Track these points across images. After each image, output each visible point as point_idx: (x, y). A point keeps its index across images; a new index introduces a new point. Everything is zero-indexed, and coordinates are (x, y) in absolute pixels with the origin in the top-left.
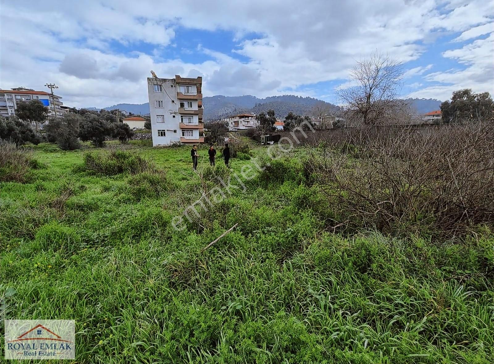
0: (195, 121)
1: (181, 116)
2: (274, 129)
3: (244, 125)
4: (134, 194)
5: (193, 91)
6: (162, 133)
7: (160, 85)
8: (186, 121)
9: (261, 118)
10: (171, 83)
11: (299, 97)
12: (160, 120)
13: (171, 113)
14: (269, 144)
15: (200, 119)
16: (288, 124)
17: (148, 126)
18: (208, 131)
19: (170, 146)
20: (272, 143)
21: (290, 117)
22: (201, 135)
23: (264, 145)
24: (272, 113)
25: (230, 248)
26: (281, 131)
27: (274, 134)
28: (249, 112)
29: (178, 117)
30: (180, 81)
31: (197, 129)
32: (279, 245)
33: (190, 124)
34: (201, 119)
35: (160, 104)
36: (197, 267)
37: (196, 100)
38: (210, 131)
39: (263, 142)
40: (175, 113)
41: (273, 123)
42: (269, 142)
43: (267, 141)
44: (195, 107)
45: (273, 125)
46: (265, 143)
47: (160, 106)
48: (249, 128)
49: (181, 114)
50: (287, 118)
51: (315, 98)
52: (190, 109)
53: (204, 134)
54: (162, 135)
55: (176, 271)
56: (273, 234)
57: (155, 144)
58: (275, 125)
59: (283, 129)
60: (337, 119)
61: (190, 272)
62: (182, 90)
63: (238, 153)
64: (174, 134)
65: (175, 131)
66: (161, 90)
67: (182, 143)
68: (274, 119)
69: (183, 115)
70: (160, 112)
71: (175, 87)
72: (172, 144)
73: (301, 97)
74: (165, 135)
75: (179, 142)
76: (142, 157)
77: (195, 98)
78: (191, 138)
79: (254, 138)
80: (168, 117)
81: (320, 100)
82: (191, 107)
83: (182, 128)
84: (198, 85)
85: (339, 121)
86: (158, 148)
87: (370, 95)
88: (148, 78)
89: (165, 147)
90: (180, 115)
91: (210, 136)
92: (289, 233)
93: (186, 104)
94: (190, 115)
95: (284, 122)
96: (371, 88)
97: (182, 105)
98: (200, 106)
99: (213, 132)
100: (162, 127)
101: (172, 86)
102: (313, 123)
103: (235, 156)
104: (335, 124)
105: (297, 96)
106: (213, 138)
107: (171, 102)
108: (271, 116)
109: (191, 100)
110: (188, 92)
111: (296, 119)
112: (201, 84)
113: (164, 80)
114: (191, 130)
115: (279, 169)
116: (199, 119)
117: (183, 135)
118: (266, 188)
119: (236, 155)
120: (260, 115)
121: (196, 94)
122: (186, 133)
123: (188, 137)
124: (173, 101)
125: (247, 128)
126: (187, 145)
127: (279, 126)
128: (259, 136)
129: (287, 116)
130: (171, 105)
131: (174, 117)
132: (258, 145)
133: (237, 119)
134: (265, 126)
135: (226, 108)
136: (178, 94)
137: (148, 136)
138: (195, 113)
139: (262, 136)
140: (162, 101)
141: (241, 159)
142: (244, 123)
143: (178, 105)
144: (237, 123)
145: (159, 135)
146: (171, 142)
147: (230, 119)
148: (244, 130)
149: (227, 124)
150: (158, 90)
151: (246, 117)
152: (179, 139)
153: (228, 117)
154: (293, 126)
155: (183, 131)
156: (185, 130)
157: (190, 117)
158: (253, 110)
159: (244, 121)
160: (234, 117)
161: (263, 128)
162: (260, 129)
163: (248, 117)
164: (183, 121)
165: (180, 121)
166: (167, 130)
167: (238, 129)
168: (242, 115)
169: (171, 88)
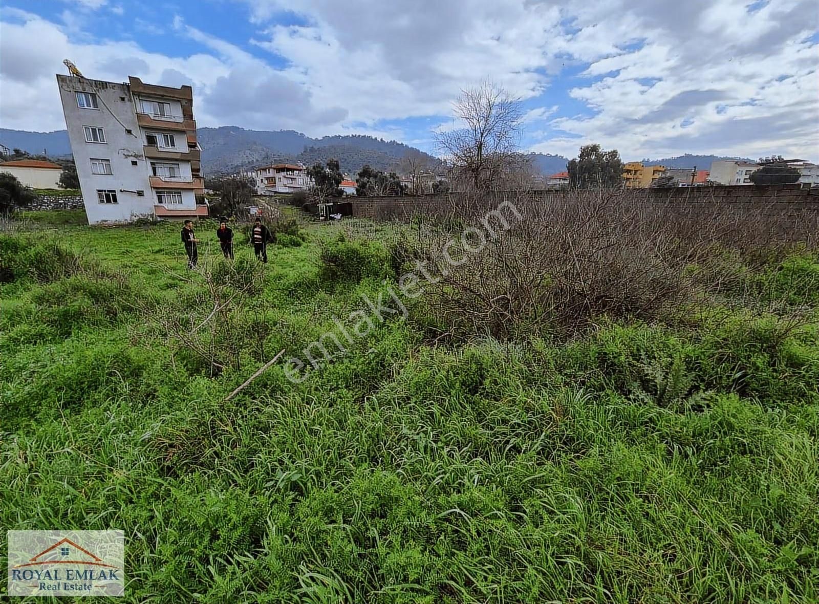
0: (185, 173)
1: (152, 164)
2: (341, 192)
3: (285, 186)
4: (52, 323)
5: (174, 114)
6: (109, 197)
7: (94, 96)
8: (163, 173)
9: (316, 173)
10: (119, 93)
11: (379, 139)
12: (100, 168)
13: (127, 156)
14: (333, 219)
15: (195, 172)
16: (363, 186)
17: (71, 181)
18: (214, 195)
19: (131, 224)
20: (339, 216)
21: (365, 173)
22: (200, 201)
23: (325, 220)
24: (334, 166)
25: (273, 391)
26: (352, 197)
27: (341, 202)
28: (295, 162)
29: (145, 167)
30: (141, 89)
31: (192, 189)
32: (356, 376)
33: (173, 180)
34: (198, 170)
35: (96, 134)
36: (213, 433)
37: (183, 132)
38: (219, 195)
39: (322, 216)
40: (136, 156)
41: (338, 182)
42: (332, 216)
43: (330, 213)
44: (181, 146)
45: (338, 186)
46: (326, 217)
47: (95, 138)
48: (296, 190)
49: (149, 158)
50: (361, 175)
51: (405, 143)
52: (170, 149)
53: (206, 201)
54: (108, 201)
55: (171, 446)
56: (346, 361)
57: (92, 220)
58: (341, 187)
59: (355, 193)
60: (438, 179)
61: (199, 443)
62: (148, 109)
63: (277, 235)
64: (140, 198)
65: (140, 194)
66: (95, 105)
67: (160, 216)
68: (340, 175)
69: (156, 161)
70: (98, 151)
71: (130, 100)
72: (136, 219)
73: (382, 140)
74: (115, 200)
75: (152, 216)
76: (64, 246)
77: (180, 128)
78: (179, 207)
79: (306, 209)
80: (121, 164)
81: (412, 149)
82: (173, 144)
83: (155, 188)
84: (184, 103)
85: (441, 182)
86: (102, 227)
87: (481, 144)
88: (57, 75)
89: (118, 226)
90: (149, 162)
91: (220, 204)
92: (372, 356)
93: (160, 140)
94: (175, 161)
95: (357, 181)
96: (482, 134)
97: (151, 141)
98: (192, 146)
99: (225, 196)
100: (107, 184)
101: (123, 99)
102: (403, 184)
103: (273, 240)
104: (435, 187)
105: (376, 139)
106: (225, 208)
107: (124, 133)
108: (333, 170)
109: (171, 132)
110: (163, 114)
111: (375, 177)
112: (191, 101)
113: (104, 85)
114: (177, 191)
115: (353, 259)
116: (193, 170)
117: (160, 202)
118: (332, 292)
119: (275, 239)
120: (314, 168)
121: (181, 120)
122: (165, 198)
123: (170, 206)
124: (129, 132)
125: (292, 190)
126: (170, 220)
127: (349, 188)
128: (315, 205)
129: (361, 171)
130: (123, 140)
131: (134, 163)
132: (314, 221)
133: (271, 174)
134: (325, 187)
135: (248, 152)
136: (139, 116)
137: (74, 203)
138: (184, 159)
139: (321, 206)
140: (100, 130)
141: (285, 245)
142: (285, 182)
143: (141, 140)
144: (271, 180)
145: (102, 201)
146: (132, 215)
147: (259, 172)
148: (287, 193)
149: (253, 182)
150: (88, 105)
151: (289, 170)
152: (150, 209)
153: (253, 169)
154: (372, 188)
155: (160, 193)
156: (164, 192)
157: (173, 166)
158: (301, 158)
159: (285, 177)
160: (265, 170)
161: (321, 191)
162: (315, 192)
163: (293, 170)
164: (157, 174)
165: (151, 173)
166: (121, 191)
167: (276, 192)
168: (280, 166)
169: (120, 103)
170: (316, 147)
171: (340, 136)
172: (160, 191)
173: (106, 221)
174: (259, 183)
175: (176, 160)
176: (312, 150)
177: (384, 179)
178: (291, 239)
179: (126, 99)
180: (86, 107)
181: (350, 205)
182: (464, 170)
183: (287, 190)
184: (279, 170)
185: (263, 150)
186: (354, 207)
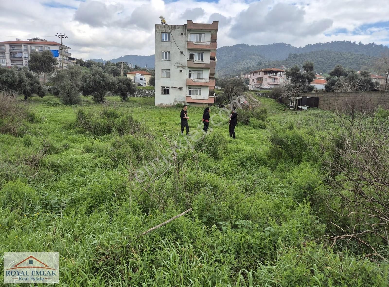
0: (206, 75)
1: (190, 71)
2: (311, 89)
3: (269, 83)
5: (206, 39)
6: (166, 91)
7: (169, 33)
8: (194, 76)
9: (293, 74)
10: (180, 31)
11: (357, 43)
12: (165, 75)
13: (178, 67)
14: (301, 109)
16: (333, 83)
17: (152, 82)
18: (221, 90)
19: (173, 107)
20: (305, 108)
21: (337, 72)
22: (211, 94)
23: (293, 110)
24: (309, 67)
26: (321, 92)
27: (309, 96)
29: (186, 72)
30: (192, 27)
31: (207, 86)
33: (199, 80)
34: (213, 74)
35: (166, 55)
37: (209, 51)
38: (223, 90)
39: (292, 107)
40: (183, 67)
41: (310, 80)
42: (300, 107)
43: (299, 105)
44: (207, 60)
45: (309, 83)
46: (295, 108)
47: (166, 58)
48: (276, 86)
49: (189, 68)
50: (332, 74)
52: (200, 62)
53: (214, 94)
54: (165, 93)
56: (245, 230)
57: (157, 103)
58: (312, 84)
59: (324, 88)
62: (193, 38)
64: (179, 91)
65: (181, 89)
66: (169, 39)
67: (188, 103)
68: (313, 75)
69: (192, 69)
70: (166, 65)
71: (185, 34)
72: (176, 103)
73: (360, 43)
74: (168, 93)
75: (184, 102)
77: (207, 48)
78: (199, 97)
79: (281, 101)
80: (175, 71)
82: (202, 59)
83: (188, 85)
84: (212, 32)
86: (161, 107)
88: (156, 25)
89: (167, 107)
90: (188, 69)
91: (223, 96)
92: (267, 234)
93: (196, 56)
95: (328, 79)
97: (192, 57)
98: (212, 59)
99: (226, 91)
100: (167, 83)
101: (182, 34)
105: (354, 43)
106: (225, 99)
107: (179, 54)
108: (307, 71)
109: (202, 51)
110: (200, 41)
111: (346, 75)
112: (216, 30)
113: (174, 27)
114: (199, 88)
116: (210, 74)
117: (190, 94)
120: (292, 70)
121: (209, 43)
122: (193, 92)
123: (195, 97)
124: (182, 53)
125: (273, 87)
126: (193, 105)
127: (319, 85)
128: (288, 97)
129: (333, 71)
130: (178, 57)
131: (181, 71)
132: (284, 110)
133: (261, 75)
134: (298, 84)
135: (248, 60)
136: (188, 43)
137: (152, 93)
138: (206, 67)
139: (292, 99)
140: (169, 53)
141: (255, 128)
142: (269, 80)
143: (187, 57)
144: (260, 80)
145: (162, 93)
146: (174, 102)
147: (252, 74)
148: (269, 89)
149: (247, 81)
150: (166, 39)
151: (273, 72)
152: (184, 98)
153: (249, 73)
154: (340, 85)
155: (190, 88)
156: (192, 88)
157: (200, 72)
158: (285, 63)
159: (269, 77)
160: (256, 72)
161: (294, 87)
162: (289, 88)
163: (276, 72)
164: (191, 77)
165: (188, 76)
166: (172, 87)
167: (261, 88)
168: (268, 69)
169: (180, 36)
170: (298, 54)
171: (320, 43)
172: (191, 88)
173: (162, 104)
174: (251, 82)
175: (202, 68)
176: (295, 56)
177: (354, 78)
178: (260, 123)
179: (184, 34)
180: (165, 41)
181: (317, 99)
183: (269, 87)
184: (266, 72)
185: (258, 59)
186: (321, 101)
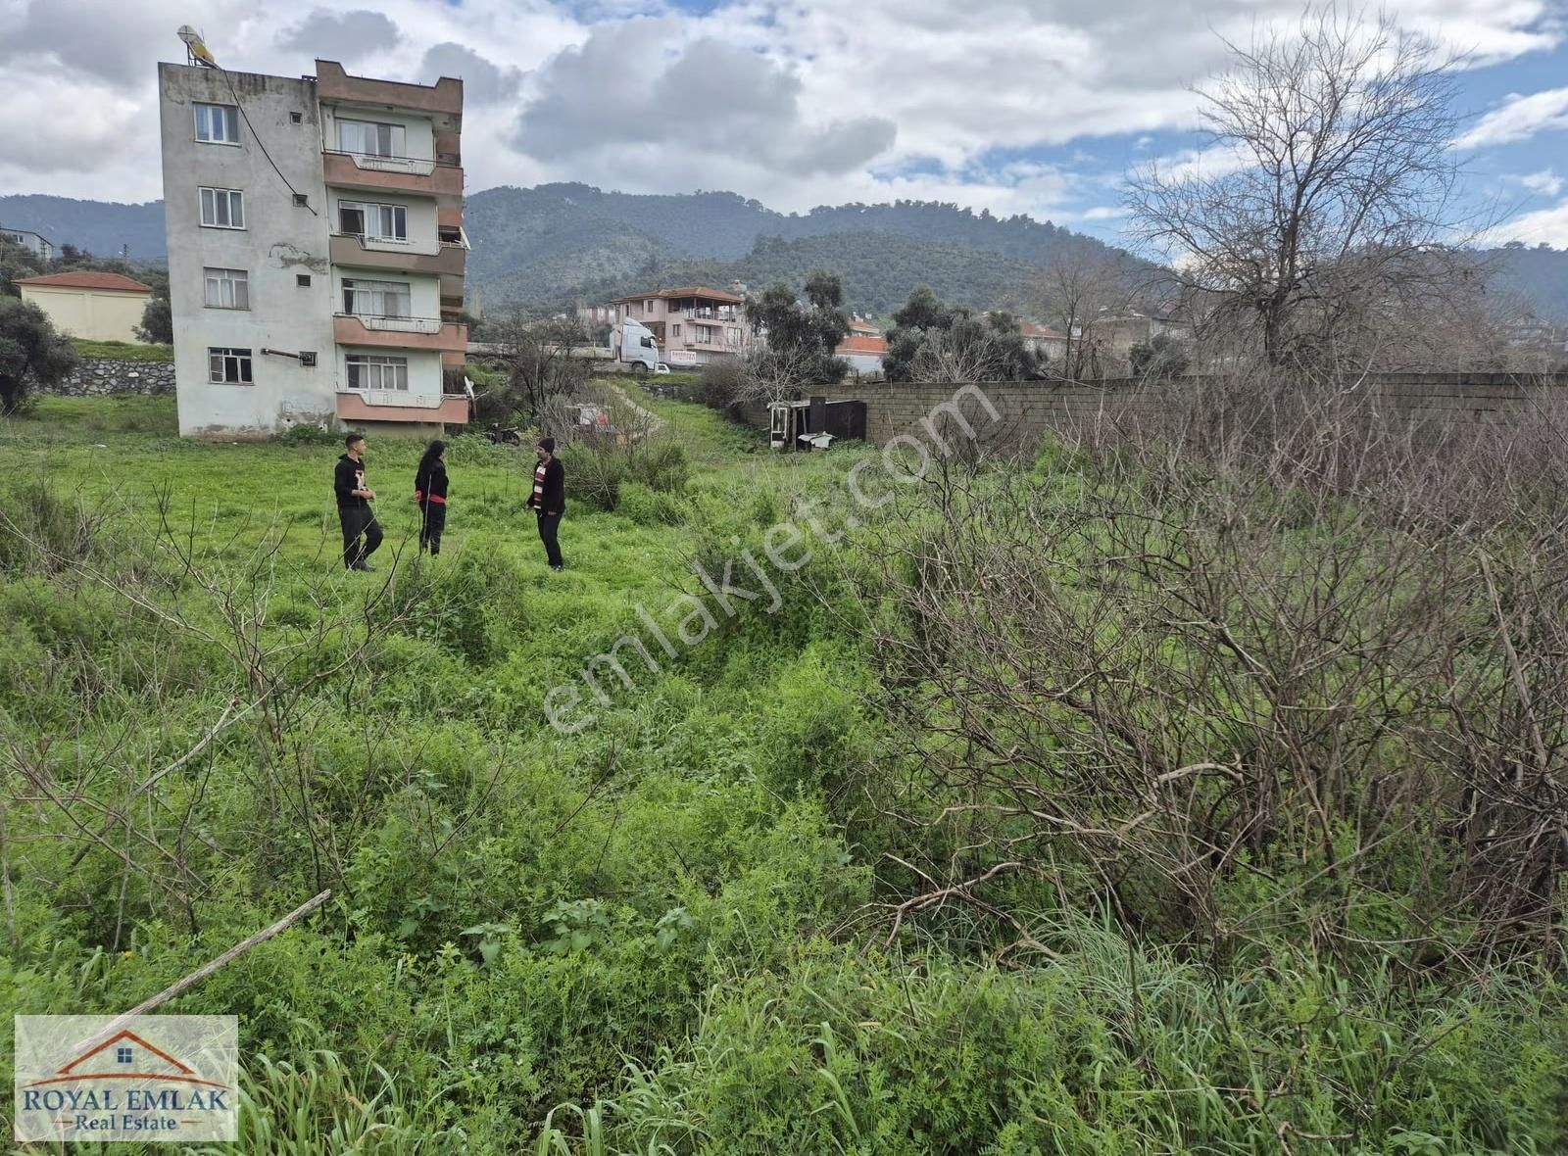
0: (423, 307)
1: (346, 283)
2: (838, 371)
5: (414, 150)
6: (234, 367)
7: (232, 110)
8: (369, 305)
9: (775, 314)
10: (288, 102)
11: (977, 213)
12: (224, 294)
13: (288, 263)
14: (807, 446)
15: (452, 309)
16: (907, 352)
17: (159, 324)
19: (275, 440)
20: (822, 441)
21: (918, 314)
22: (452, 383)
23: (784, 450)
24: (826, 292)
26: (873, 382)
27: (834, 397)
29: (328, 291)
30: (341, 92)
31: (434, 352)
33: (391, 325)
34: (458, 302)
35: (224, 206)
37: (428, 199)
39: (777, 437)
40: (310, 262)
41: (833, 341)
42: (804, 437)
43: (800, 432)
44: (422, 237)
45: (831, 351)
46: (788, 443)
47: (223, 219)
48: (716, 359)
49: (342, 267)
50: (905, 319)
51: (1056, 224)
52: (393, 244)
53: (469, 385)
54: (232, 377)
57: (190, 421)
58: (840, 354)
59: (882, 370)
60: (1156, 330)
62: (353, 139)
64: (303, 371)
65: (308, 360)
66: (234, 134)
67: (348, 421)
68: (841, 319)
69: (354, 276)
70: (224, 249)
71: (312, 120)
72: (289, 425)
73: (986, 212)
74: (247, 376)
75: (329, 419)
77: (423, 188)
78: (397, 398)
79: (737, 415)
80: (271, 280)
81: (1078, 235)
82: (401, 233)
83: (344, 346)
84: (439, 124)
85: (1160, 343)
86: (212, 442)
88: (160, 64)
89: (244, 441)
90: (339, 275)
91: (506, 395)
93: (372, 220)
94: (401, 275)
95: (890, 337)
97: (351, 222)
98: (449, 235)
100: (236, 331)
101: (296, 117)
102: (1030, 346)
104: (1141, 356)
105: (968, 211)
106: (518, 407)
107: (287, 203)
108: (821, 305)
109: (398, 201)
110: (385, 155)
111: (946, 324)
112: (457, 118)
113: (255, 84)
114: (397, 356)
116: (444, 301)
117: (354, 381)
120: (768, 297)
121: (426, 169)
122: (368, 373)
123: (377, 396)
124: (301, 200)
125: (703, 360)
126: (371, 433)
127: (864, 360)
128: (760, 402)
129: (903, 306)
130: (283, 222)
131: (304, 281)
132: (751, 451)
133: (658, 312)
134: (792, 354)
135: (603, 252)
136: (330, 160)
137: (160, 378)
138: (424, 271)
139: (776, 407)
140: (236, 196)
142: (690, 335)
143: (329, 223)
145: (215, 377)
146: (281, 416)
147: (624, 308)
148: (692, 368)
150: (218, 134)
151: (703, 302)
152: (327, 400)
153: (611, 301)
154: (930, 361)
155: (355, 358)
156: (365, 359)
157: (397, 289)
158: (746, 269)
159: (690, 322)
160: (639, 302)
161: (781, 364)
162: (763, 368)
163: (714, 304)
164: (355, 310)
165: (340, 308)
166: (264, 352)
168: (682, 290)
169: (288, 128)
170: (788, 239)
171: (860, 206)
172: (357, 356)
173: (219, 428)
175: (405, 273)
176: (778, 245)
177: (970, 334)
179: (304, 118)
180: (212, 140)
181: (860, 409)
182: (1232, 304)
183: (691, 360)
184: (677, 303)
185: (643, 248)
186: (873, 416)
